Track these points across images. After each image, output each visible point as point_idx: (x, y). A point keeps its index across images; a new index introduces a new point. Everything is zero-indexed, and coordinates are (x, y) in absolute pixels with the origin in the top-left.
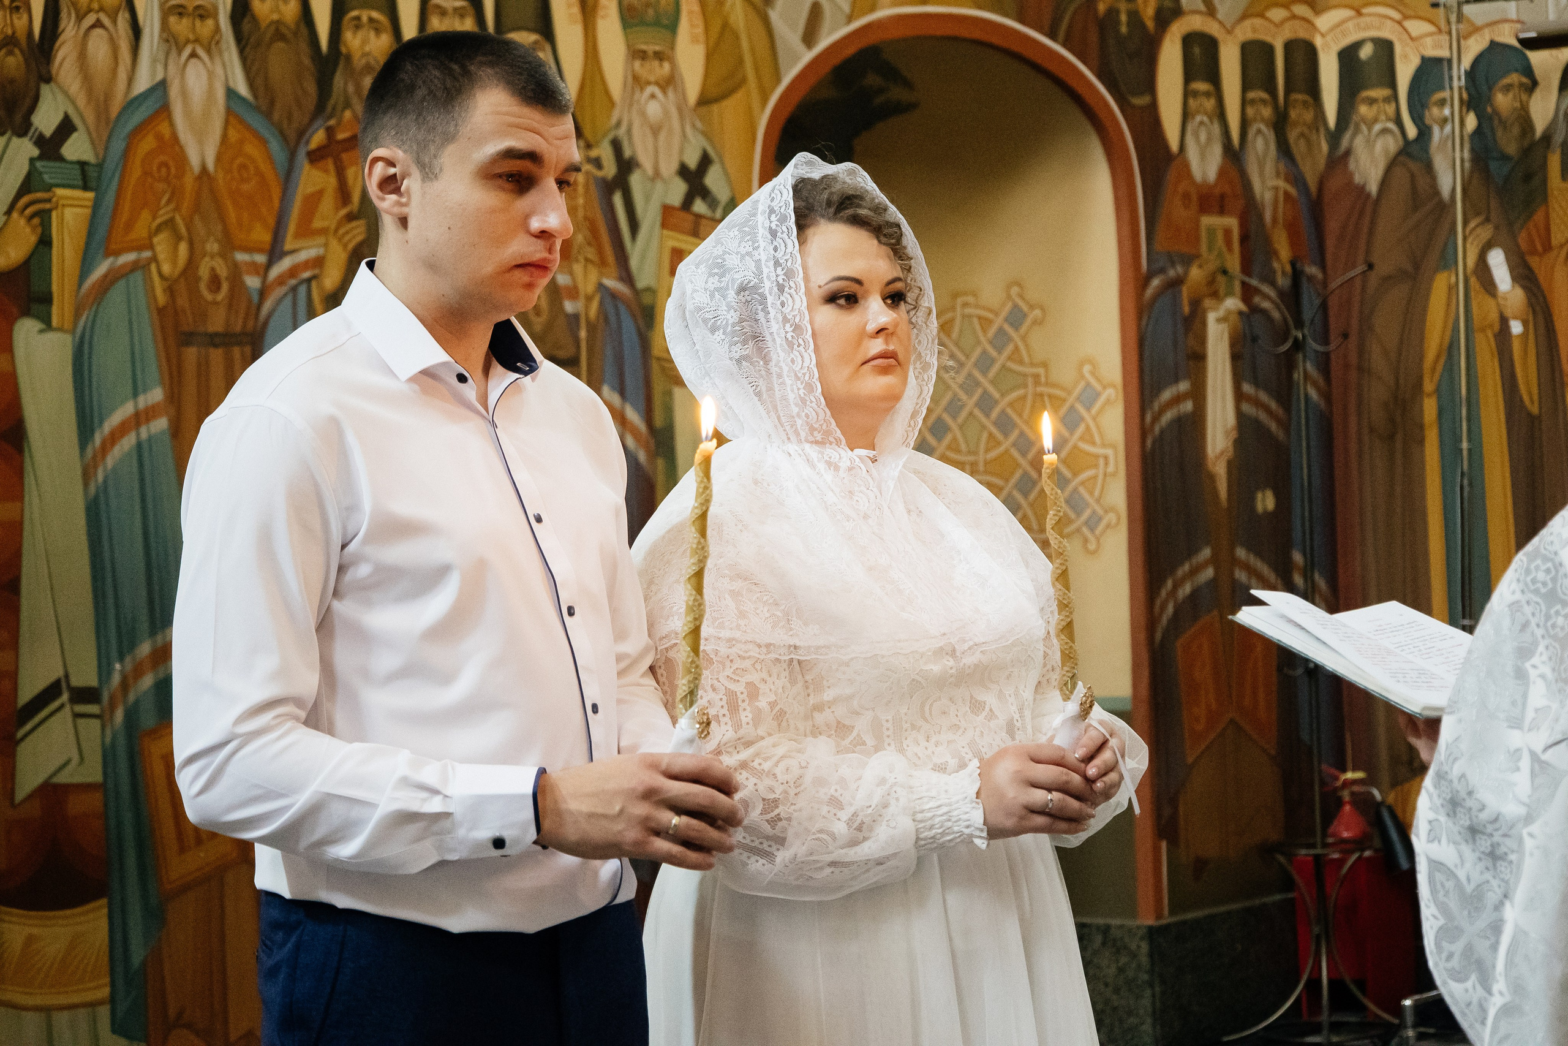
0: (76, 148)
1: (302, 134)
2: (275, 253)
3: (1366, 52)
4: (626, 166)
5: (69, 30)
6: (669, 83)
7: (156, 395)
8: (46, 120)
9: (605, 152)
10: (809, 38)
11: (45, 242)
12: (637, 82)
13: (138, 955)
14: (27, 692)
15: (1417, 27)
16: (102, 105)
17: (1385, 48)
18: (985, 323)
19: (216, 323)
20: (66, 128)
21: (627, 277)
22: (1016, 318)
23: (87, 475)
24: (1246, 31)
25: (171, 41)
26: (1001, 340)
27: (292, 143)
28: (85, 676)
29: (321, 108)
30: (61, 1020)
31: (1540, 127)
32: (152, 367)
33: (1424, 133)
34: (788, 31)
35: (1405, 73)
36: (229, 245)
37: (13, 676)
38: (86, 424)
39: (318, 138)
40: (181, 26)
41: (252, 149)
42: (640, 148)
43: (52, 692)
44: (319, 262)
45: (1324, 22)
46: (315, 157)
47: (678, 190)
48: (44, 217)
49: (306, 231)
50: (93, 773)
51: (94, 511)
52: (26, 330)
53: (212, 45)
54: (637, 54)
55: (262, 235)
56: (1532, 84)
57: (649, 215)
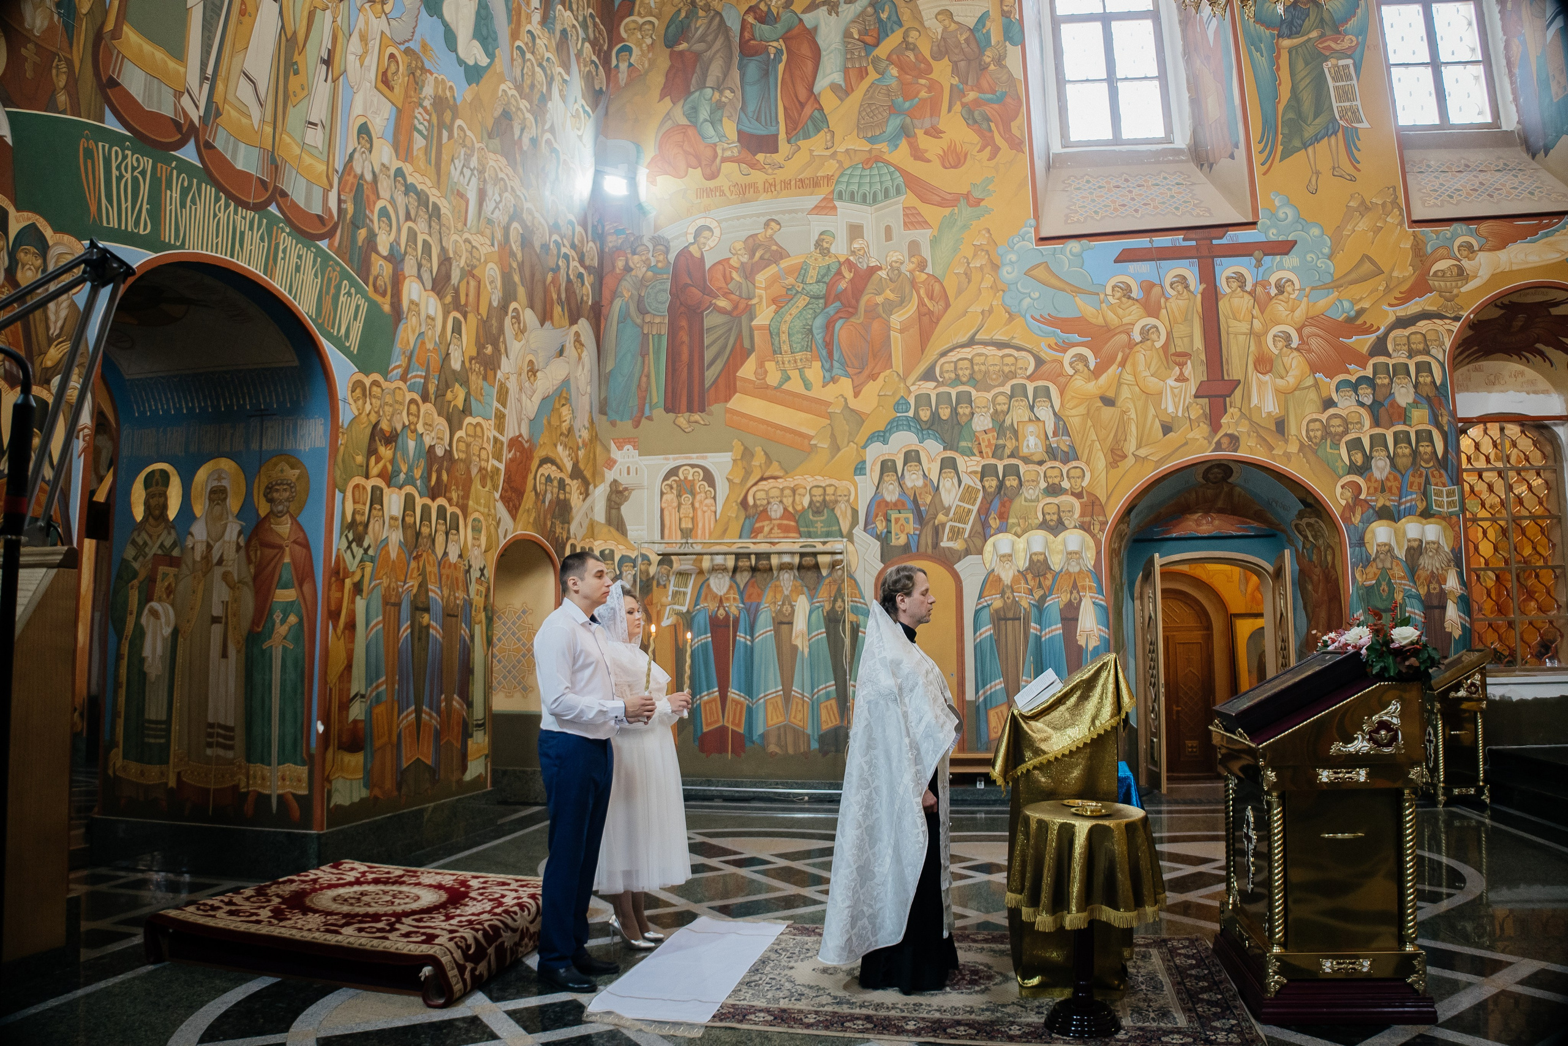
0: (371, 552)
1: (412, 553)
2: (405, 583)
3: (607, 552)
4: (470, 566)
5: (372, 521)
6: (479, 546)
7: (380, 618)
8: (366, 544)
9: (466, 563)
10: (505, 537)
11: (363, 576)
12: (474, 545)
13: (369, 766)
14: (352, 695)
15: (621, 547)
16: (376, 540)
17: (612, 552)
18: (515, 613)
19: (392, 601)
20: (369, 547)
21: (468, 595)
22: (524, 612)
23: (367, 636)
24: (582, 544)
25: (390, 526)
26: (519, 618)
27: (411, 554)
28: (363, 692)
29: (416, 547)
30: (354, 782)
31: (651, 574)
32: (381, 612)
33: (621, 573)
34: (501, 536)
35: (617, 559)
36: (397, 580)
37: (349, 690)
38: (367, 624)
39: (415, 554)
40: (392, 522)
41: (403, 555)
42: (473, 563)
43: (356, 695)
44: (412, 586)
45: (596, 543)
46: (414, 558)
47: (478, 574)
48: (363, 569)
49: (411, 578)
50: (363, 718)
51: (367, 647)
52: (358, 598)
53: (397, 528)
54: (474, 538)
55: (403, 578)
56: (650, 564)
57: (473, 580)
